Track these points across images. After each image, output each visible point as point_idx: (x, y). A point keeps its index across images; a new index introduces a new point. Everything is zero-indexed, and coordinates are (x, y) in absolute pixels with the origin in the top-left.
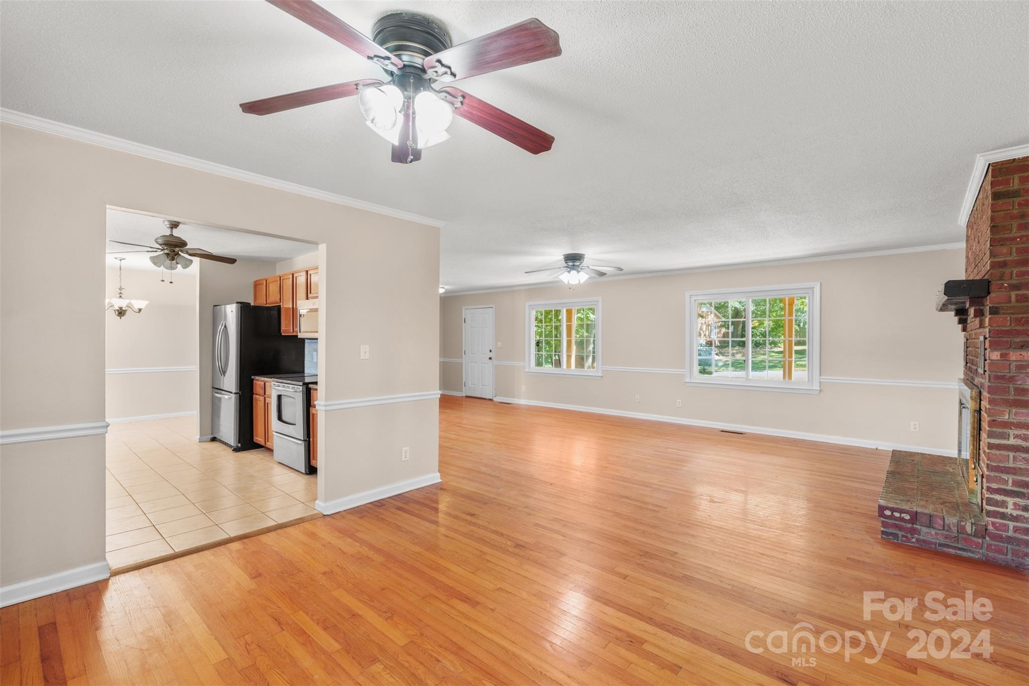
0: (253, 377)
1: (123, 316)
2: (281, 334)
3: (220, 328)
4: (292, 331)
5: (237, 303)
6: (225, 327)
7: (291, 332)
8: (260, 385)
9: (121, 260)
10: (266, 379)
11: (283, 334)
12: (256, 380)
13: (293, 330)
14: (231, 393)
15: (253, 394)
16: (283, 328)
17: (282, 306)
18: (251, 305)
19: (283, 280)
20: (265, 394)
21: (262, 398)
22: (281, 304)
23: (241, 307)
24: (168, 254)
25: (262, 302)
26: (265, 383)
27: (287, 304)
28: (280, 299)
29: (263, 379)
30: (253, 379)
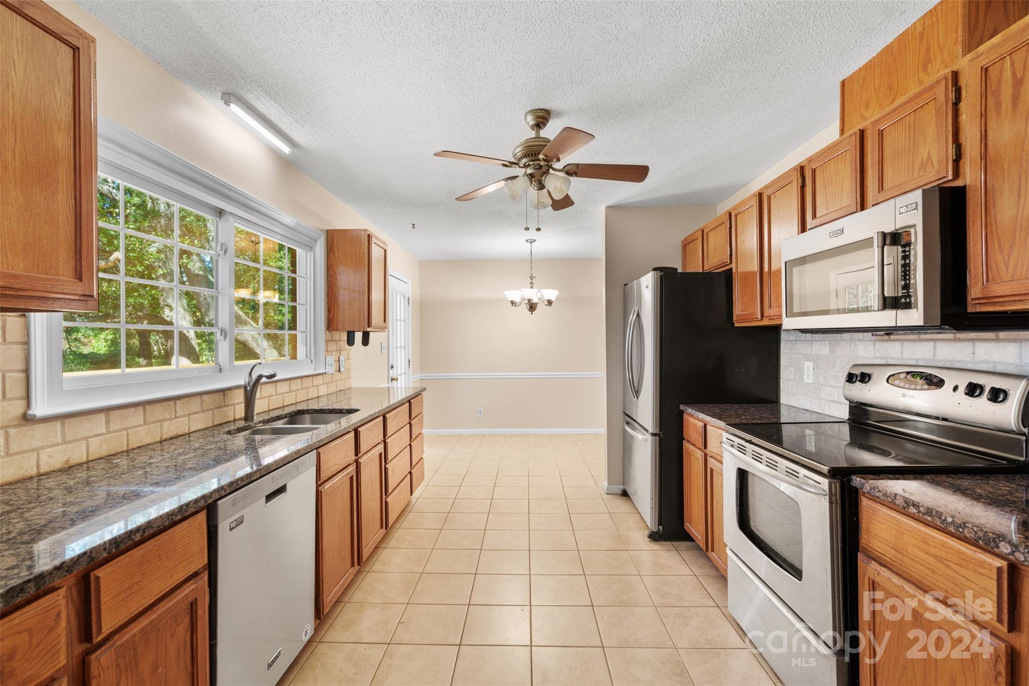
0: (682, 407)
1: (534, 311)
2: (733, 324)
3: (632, 318)
4: (759, 317)
5: (655, 269)
6: (638, 315)
7: (756, 320)
8: (695, 426)
9: (531, 243)
10: (708, 419)
11: (736, 325)
12: (687, 413)
13: (762, 315)
14: (647, 431)
15: (684, 439)
16: (737, 311)
17: (734, 270)
18: (678, 271)
19: (736, 216)
20: (705, 447)
21: (699, 454)
22: (733, 266)
23: (661, 277)
24: (531, 176)
25: (696, 267)
26: (705, 425)
27: (747, 264)
28: (731, 255)
29: (701, 416)
30: (683, 412)
